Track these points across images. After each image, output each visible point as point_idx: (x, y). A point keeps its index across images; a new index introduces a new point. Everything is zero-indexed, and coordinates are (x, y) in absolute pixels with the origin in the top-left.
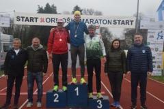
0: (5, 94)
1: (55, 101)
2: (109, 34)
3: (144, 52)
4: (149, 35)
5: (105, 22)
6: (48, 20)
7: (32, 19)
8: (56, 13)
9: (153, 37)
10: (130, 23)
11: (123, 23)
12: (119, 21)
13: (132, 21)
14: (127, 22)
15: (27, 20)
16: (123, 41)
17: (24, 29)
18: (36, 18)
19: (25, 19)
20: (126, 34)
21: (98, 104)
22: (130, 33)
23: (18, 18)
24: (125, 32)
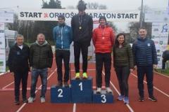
0: (13, 89)
1: (60, 96)
2: (114, 28)
3: (149, 45)
4: (153, 28)
5: (109, 16)
6: (52, 15)
7: (35, 15)
8: (60, 8)
9: (157, 30)
10: (134, 16)
11: (127, 16)
12: (123, 14)
13: (136, 15)
14: (132, 16)
15: (31, 15)
16: (128, 34)
17: (29, 25)
18: (40, 14)
19: (28, 15)
20: (131, 28)
21: (102, 99)
22: (135, 27)
23: (22, 14)
24: (130, 25)
